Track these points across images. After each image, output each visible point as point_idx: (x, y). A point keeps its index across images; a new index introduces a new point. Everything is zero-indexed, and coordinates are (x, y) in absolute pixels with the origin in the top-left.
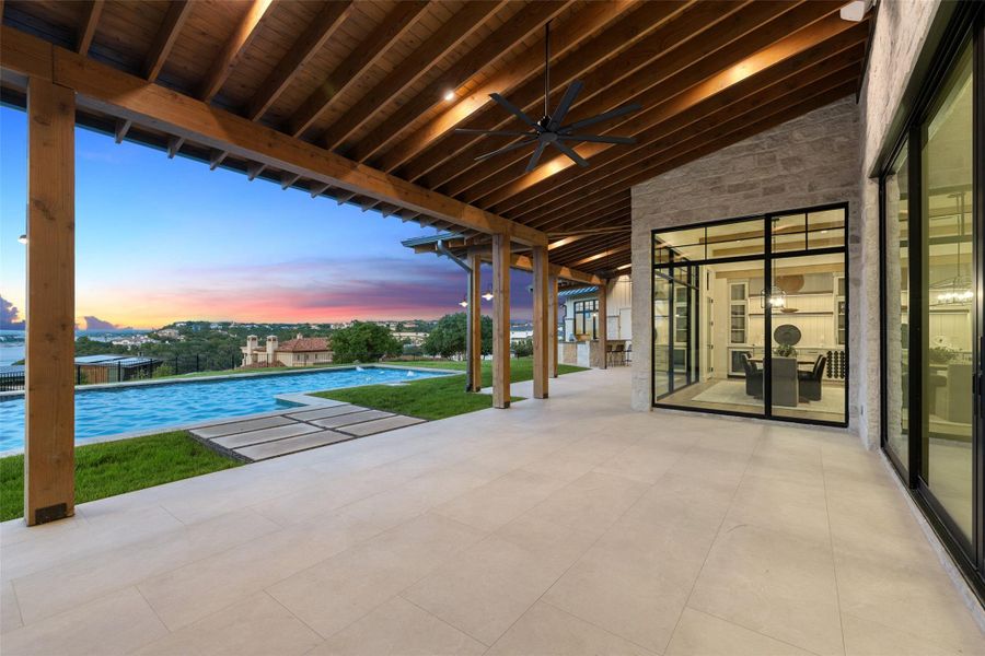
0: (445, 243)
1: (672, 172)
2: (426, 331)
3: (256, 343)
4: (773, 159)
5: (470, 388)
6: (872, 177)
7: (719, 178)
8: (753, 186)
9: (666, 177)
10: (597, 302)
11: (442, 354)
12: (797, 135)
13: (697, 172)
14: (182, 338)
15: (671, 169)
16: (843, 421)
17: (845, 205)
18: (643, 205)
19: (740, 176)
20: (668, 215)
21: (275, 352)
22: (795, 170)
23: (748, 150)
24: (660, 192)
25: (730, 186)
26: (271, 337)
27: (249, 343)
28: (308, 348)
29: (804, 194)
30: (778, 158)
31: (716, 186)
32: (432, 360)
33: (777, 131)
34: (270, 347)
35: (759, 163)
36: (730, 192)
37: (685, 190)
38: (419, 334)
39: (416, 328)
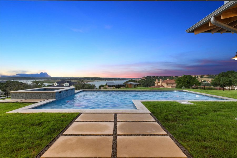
2: (213, 78)
3: (158, 81)
11: (220, 86)
14: (146, 79)
21: (162, 83)
26: (161, 79)
27: (156, 81)
28: (170, 82)
32: (214, 89)
34: (161, 82)
38: (210, 79)
39: (208, 77)
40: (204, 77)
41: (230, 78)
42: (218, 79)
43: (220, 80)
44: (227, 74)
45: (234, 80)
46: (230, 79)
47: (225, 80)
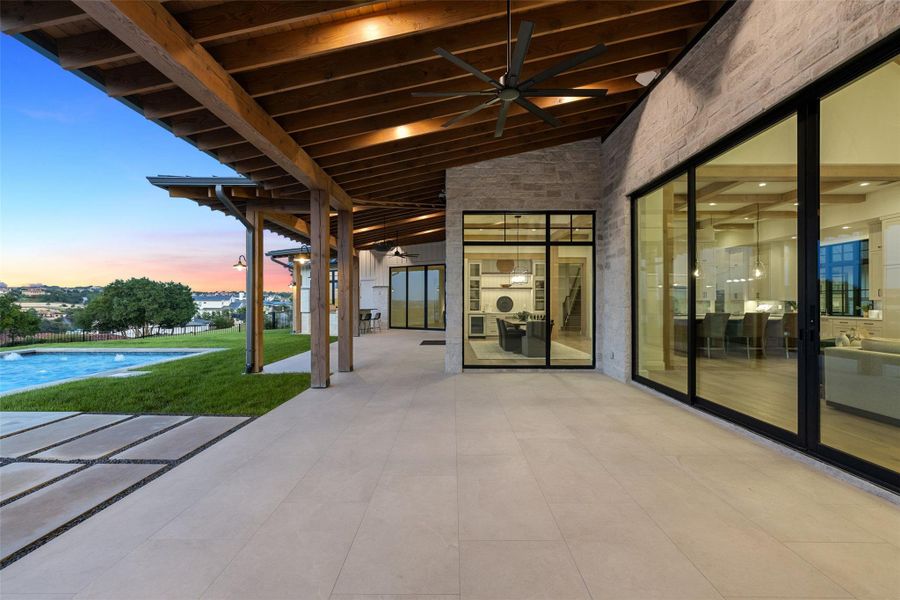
0: (227, 190)
1: (482, 163)
4: (554, 170)
5: (251, 370)
6: (627, 196)
7: (517, 176)
8: (540, 188)
9: (477, 166)
10: (336, 273)
12: (568, 155)
13: (502, 168)
15: (481, 161)
16: (591, 364)
17: (593, 213)
18: (456, 187)
19: (532, 179)
20: (478, 200)
22: (567, 181)
23: (537, 159)
24: (472, 178)
25: (526, 185)
29: (571, 200)
30: (557, 170)
31: (515, 183)
33: (556, 149)
35: (545, 170)
36: (525, 189)
37: (490, 180)
38: (53, 305)
39: (46, 296)
40: (28, 297)
41: (140, 300)
42: (105, 303)
43: (110, 309)
44: (132, 289)
45: (151, 307)
46: (140, 303)
47: (126, 307)
